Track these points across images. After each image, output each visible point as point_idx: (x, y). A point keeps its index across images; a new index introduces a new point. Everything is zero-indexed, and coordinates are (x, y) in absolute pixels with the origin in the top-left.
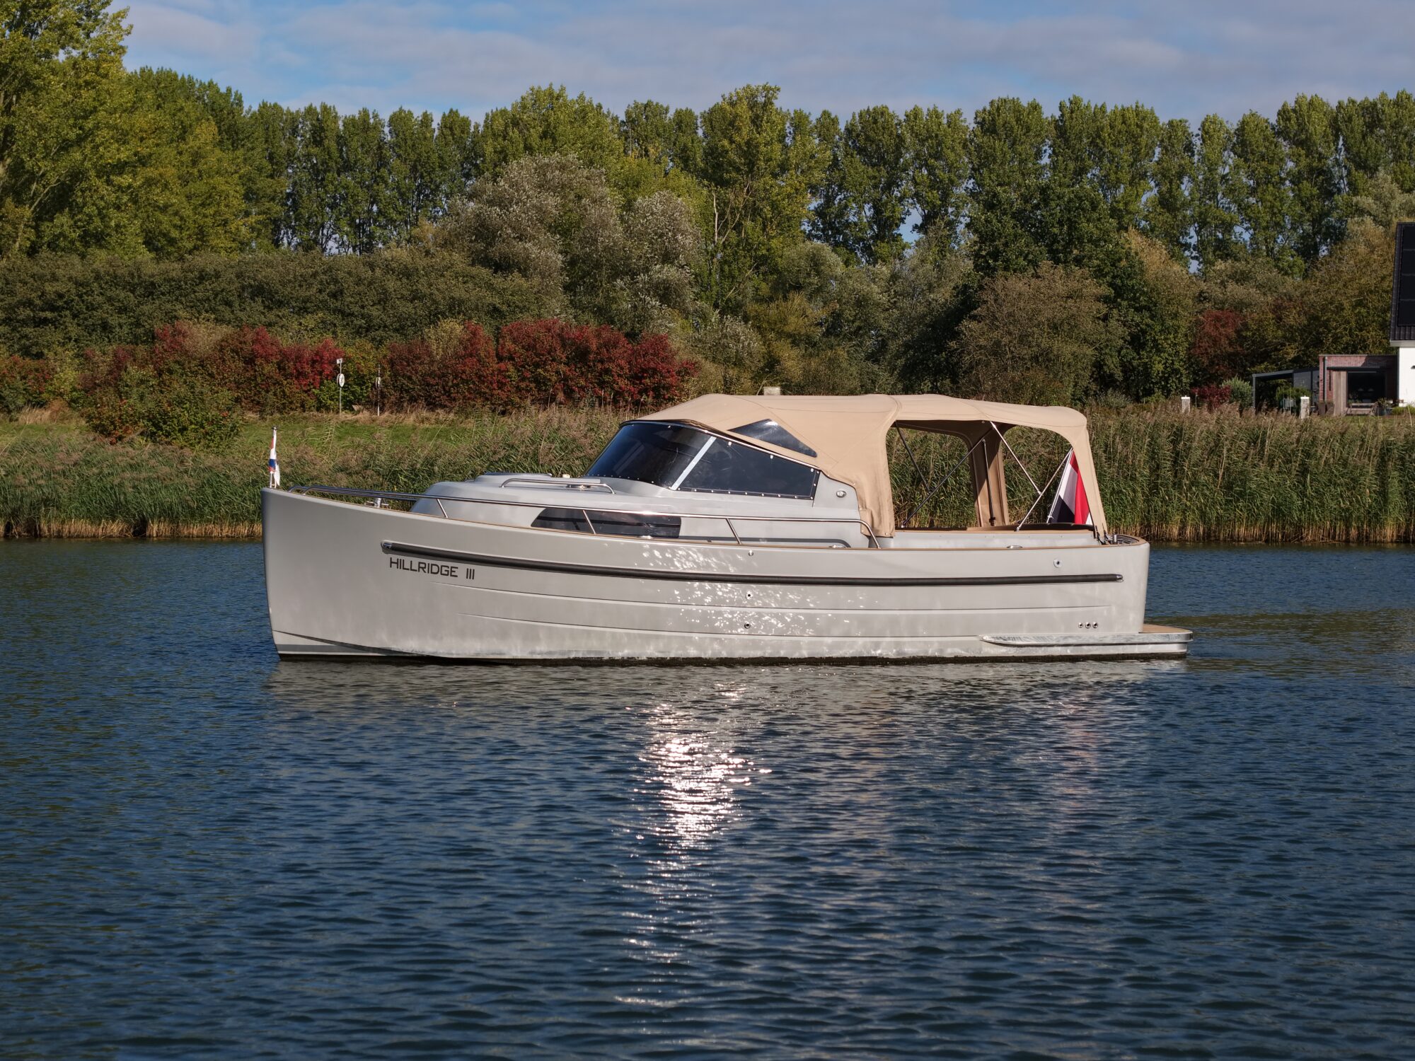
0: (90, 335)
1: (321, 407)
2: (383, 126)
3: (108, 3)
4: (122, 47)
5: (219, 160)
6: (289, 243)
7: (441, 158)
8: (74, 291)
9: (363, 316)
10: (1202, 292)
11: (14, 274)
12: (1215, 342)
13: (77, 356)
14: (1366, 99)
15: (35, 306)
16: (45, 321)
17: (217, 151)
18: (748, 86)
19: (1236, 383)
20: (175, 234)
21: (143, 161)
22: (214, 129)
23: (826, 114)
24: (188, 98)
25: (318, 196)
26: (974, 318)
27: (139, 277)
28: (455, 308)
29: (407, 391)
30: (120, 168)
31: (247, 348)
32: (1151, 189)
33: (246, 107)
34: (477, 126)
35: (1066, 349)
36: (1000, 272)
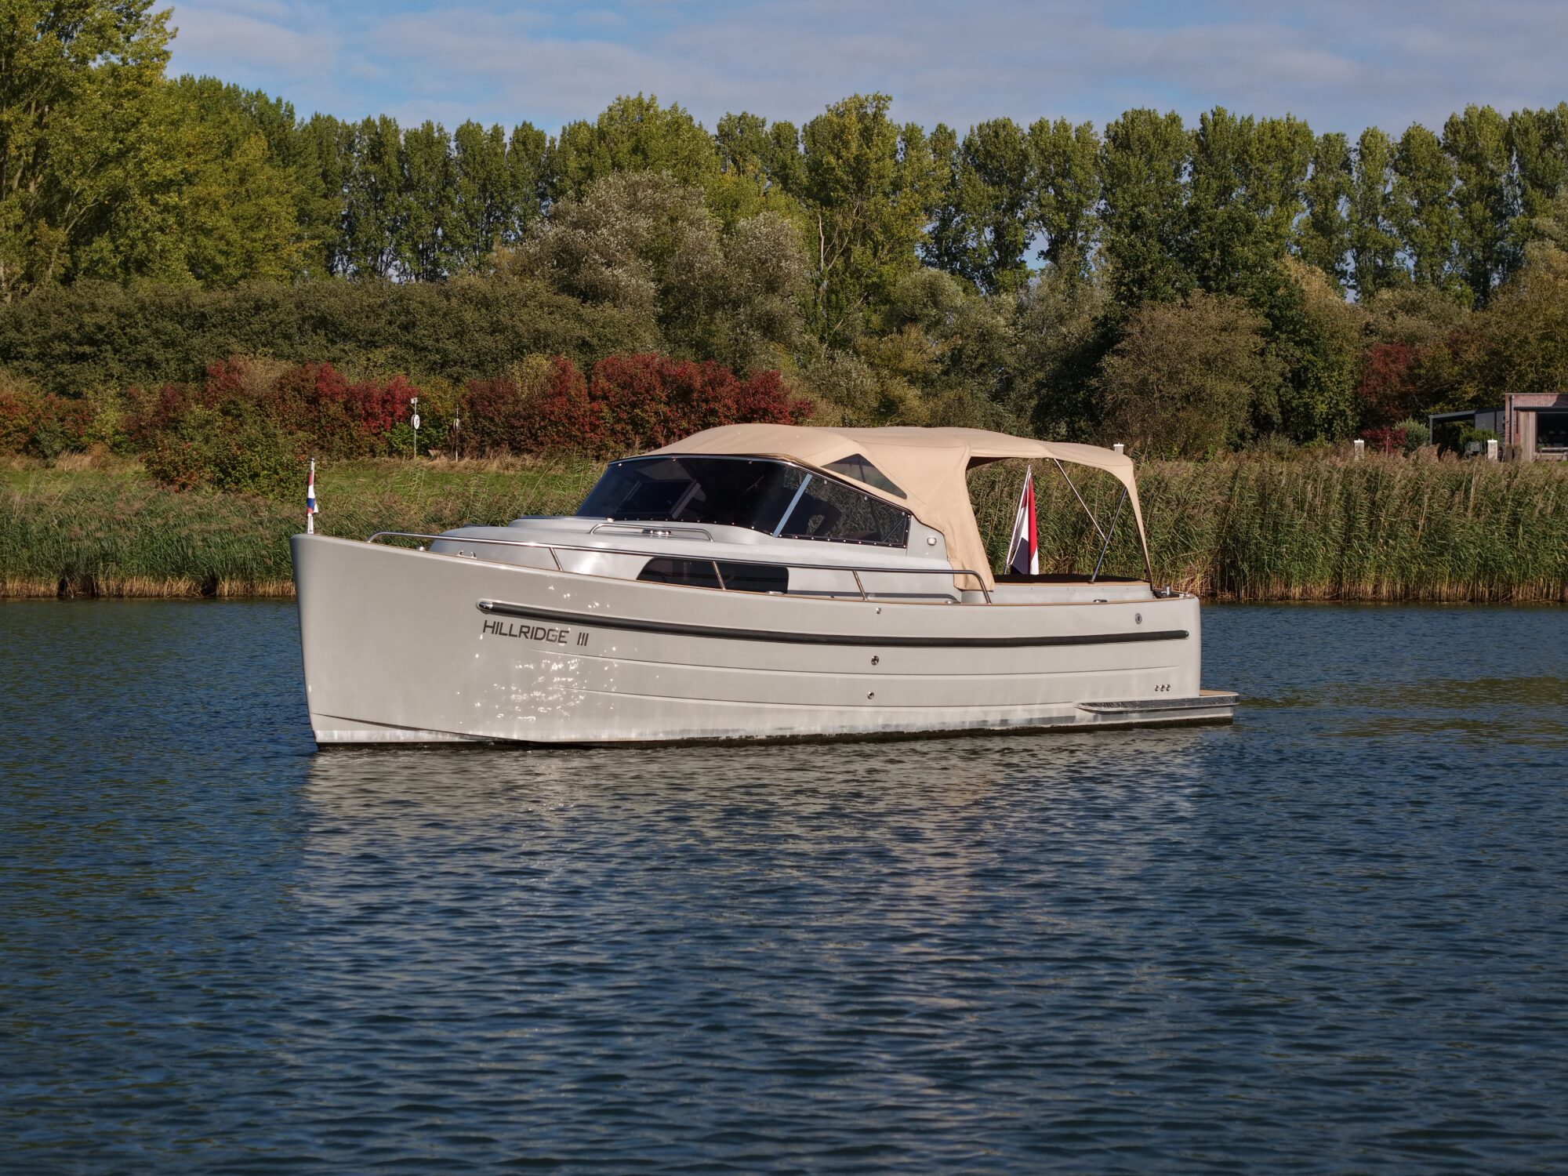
0: (133, 371)
1: (393, 451)
2: (449, 141)
3: (150, 3)
4: (165, 52)
5: (269, 179)
6: (345, 271)
7: (513, 176)
8: (115, 323)
9: (438, 351)
10: (1368, 324)
11: (49, 303)
12: (1385, 379)
13: (120, 395)
14: (1542, 111)
15: (72, 340)
16: (83, 357)
17: (267, 167)
18: (856, 96)
19: (1411, 425)
20: (220, 260)
21: (189, 179)
22: (264, 144)
23: (941, 128)
24: (233, 110)
25: (377, 219)
26: (1117, 352)
27: (188, 307)
28: (541, 342)
29: (489, 435)
30: (166, 186)
31: (310, 386)
32: (1304, 210)
33: (298, 119)
34: (553, 141)
35: (1219, 387)
36: (1146, 301)
